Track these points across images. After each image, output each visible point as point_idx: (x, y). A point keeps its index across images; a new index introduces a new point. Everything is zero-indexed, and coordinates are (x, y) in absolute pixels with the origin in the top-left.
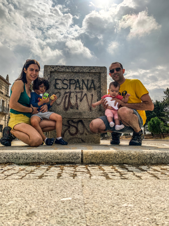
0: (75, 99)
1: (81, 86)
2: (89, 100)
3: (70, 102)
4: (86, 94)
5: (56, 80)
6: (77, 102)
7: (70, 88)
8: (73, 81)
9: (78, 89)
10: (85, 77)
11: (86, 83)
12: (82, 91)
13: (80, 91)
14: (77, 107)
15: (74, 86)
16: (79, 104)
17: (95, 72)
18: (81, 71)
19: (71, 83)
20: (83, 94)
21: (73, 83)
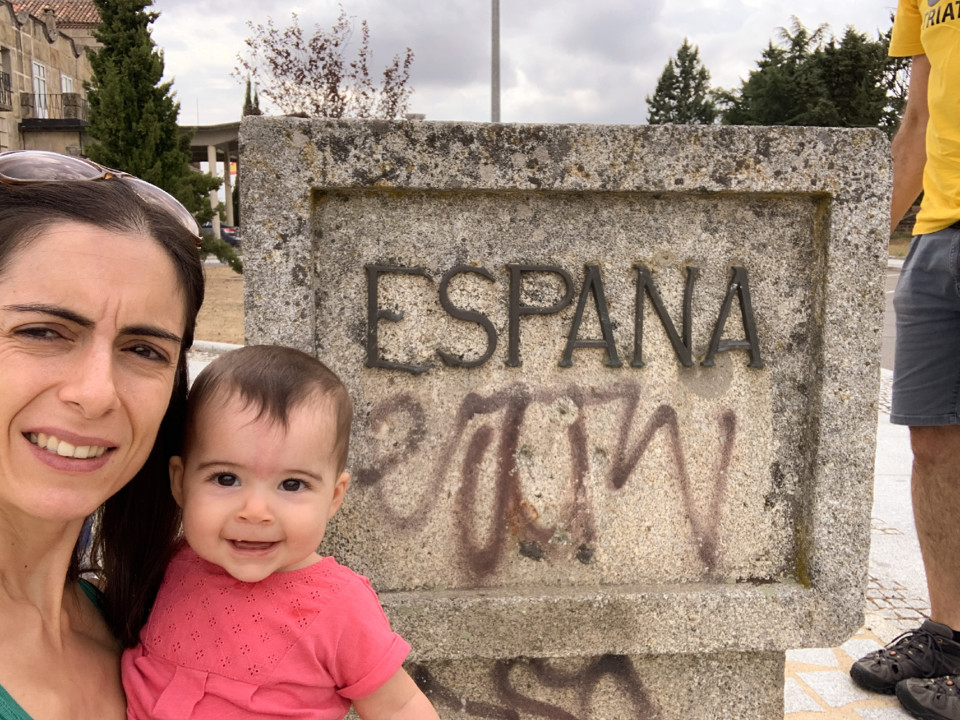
0: (563, 460)
1: (622, 337)
2: (692, 470)
3: (518, 497)
4: (665, 417)
5: (375, 273)
6: (579, 487)
7: (513, 360)
8: (543, 279)
9: (595, 368)
10: (661, 236)
11: (671, 305)
12: (634, 386)
13: (616, 384)
14: (578, 540)
15: (559, 337)
16: (600, 512)
17: (773, 188)
18: (631, 184)
19: (529, 299)
20: (638, 409)
21: (549, 301)
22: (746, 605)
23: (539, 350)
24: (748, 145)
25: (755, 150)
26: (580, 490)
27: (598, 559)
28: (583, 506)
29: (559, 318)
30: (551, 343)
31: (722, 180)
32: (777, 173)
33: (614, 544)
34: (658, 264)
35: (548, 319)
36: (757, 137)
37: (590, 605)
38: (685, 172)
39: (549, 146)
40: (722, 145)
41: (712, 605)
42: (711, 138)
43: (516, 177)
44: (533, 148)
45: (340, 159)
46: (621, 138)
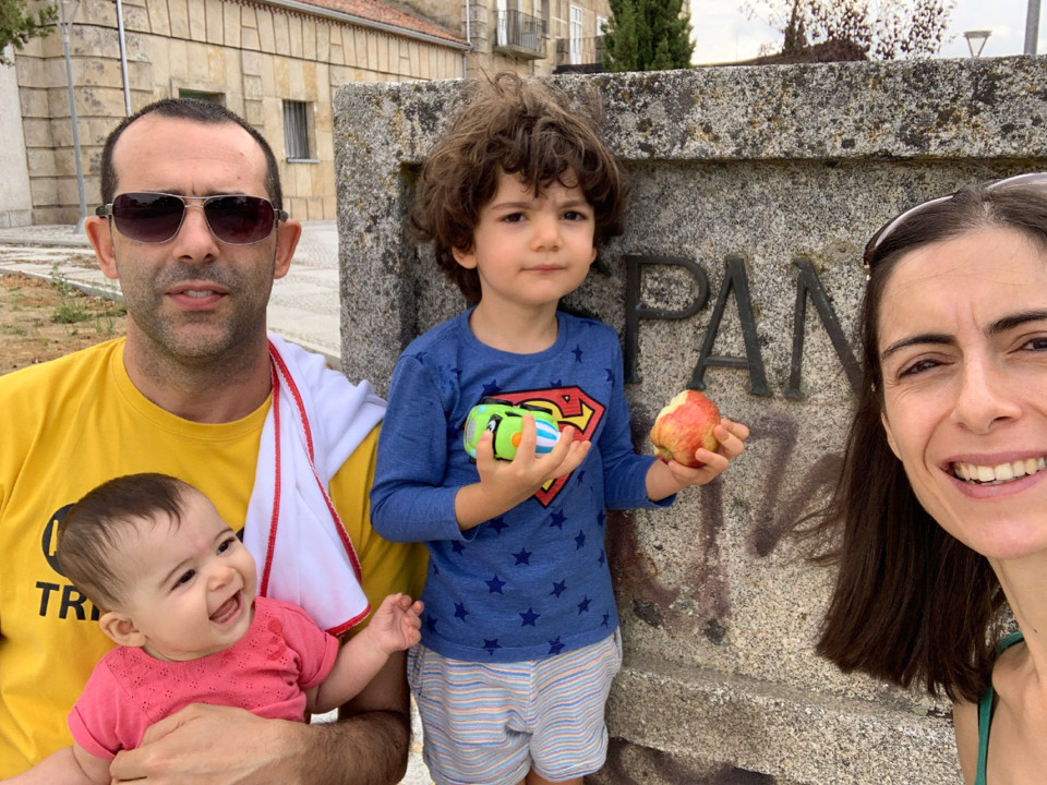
0: (691, 508)
1: (773, 358)
8: (671, 274)
9: (737, 394)
10: (836, 220)
11: (848, 317)
12: (790, 424)
13: (763, 419)
14: (706, 612)
15: (689, 350)
16: (737, 582)
17: (999, 151)
18: (777, 148)
19: (653, 300)
20: (793, 455)
21: (678, 303)
22: (925, 749)
23: (664, 365)
24: (959, 88)
25: (970, 94)
26: (712, 550)
27: (732, 641)
28: (716, 570)
29: (690, 325)
30: (680, 358)
31: (913, 140)
32: (1007, 129)
33: (755, 628)
34: (830, 259)
35: (677, 325)
36: (974, 74)
37: (706, 698)
38: (858, 129)
39: (667, 100)
40: (916, 89)
41: (876, 738)
42: (899, 79)
43: (624, 143)
44: (646, 105)
45: (428, 128)
46: (765, 85)
